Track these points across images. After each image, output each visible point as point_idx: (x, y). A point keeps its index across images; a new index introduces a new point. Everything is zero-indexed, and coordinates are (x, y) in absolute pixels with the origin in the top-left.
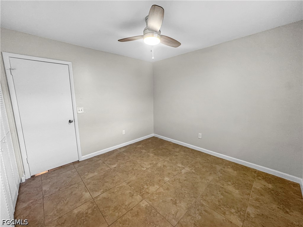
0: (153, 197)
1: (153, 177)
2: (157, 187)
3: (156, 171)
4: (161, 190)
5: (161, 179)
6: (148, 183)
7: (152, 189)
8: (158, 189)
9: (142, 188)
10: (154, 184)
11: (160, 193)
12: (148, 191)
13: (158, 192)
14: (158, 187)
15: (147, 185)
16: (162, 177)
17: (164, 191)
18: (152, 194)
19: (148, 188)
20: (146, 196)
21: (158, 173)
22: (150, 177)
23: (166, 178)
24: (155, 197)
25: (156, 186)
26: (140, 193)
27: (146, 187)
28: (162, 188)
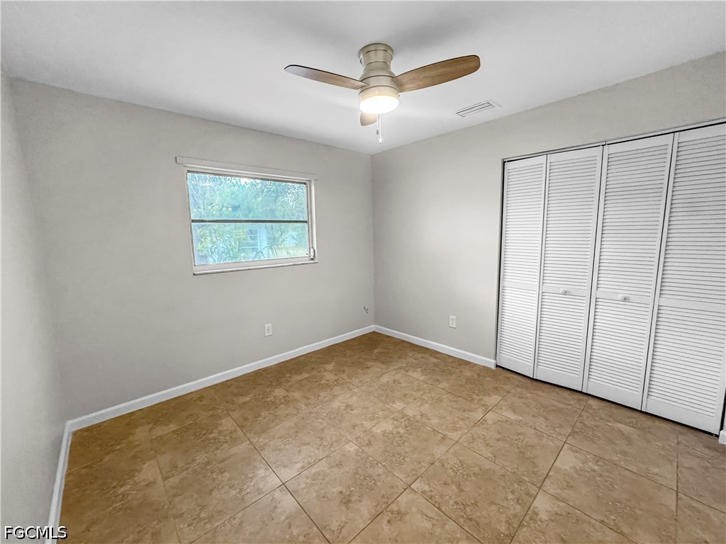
0: (383, 414)
1: (387, 454)
2: (377, 429)
3: (379, 475)
4: (368, 425)
5: (366, 449)
6: (397, 439)
7: (387, 426)
8: (374, 426)
9: (409, 428)
10: (384, 435)
11: (372, 419)
12: (395, 422)
13: (375, 422)
14: (374, 429)
15: (399, 433)
16: (363, 452)
17: (363, 422)
18: (385, 417)
19: (396, 427)
20: (398, 415)
21: (372, 466)
22: (394, 455)
23: (352, 449)
24: (380, 413)
25: (379, 431)
26: (409, 419)
27: (402, 431)
28: (365, 428)
